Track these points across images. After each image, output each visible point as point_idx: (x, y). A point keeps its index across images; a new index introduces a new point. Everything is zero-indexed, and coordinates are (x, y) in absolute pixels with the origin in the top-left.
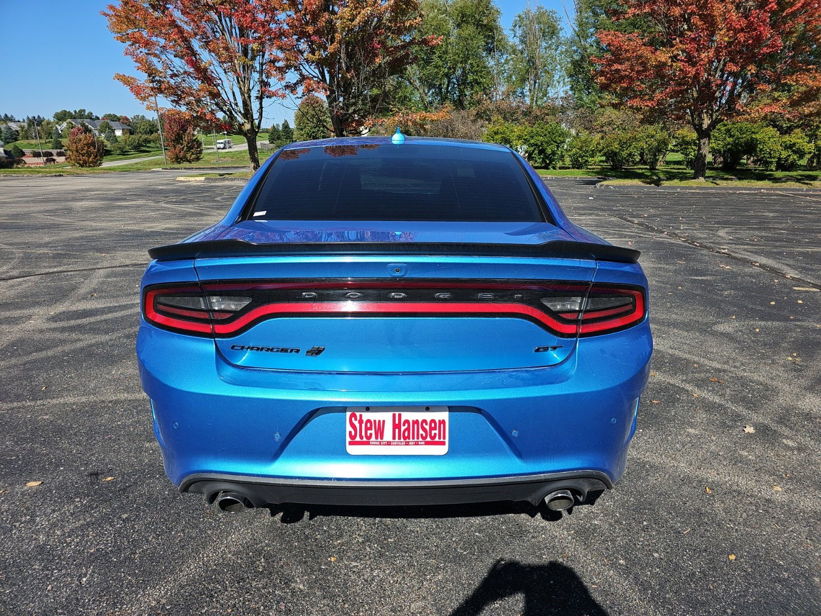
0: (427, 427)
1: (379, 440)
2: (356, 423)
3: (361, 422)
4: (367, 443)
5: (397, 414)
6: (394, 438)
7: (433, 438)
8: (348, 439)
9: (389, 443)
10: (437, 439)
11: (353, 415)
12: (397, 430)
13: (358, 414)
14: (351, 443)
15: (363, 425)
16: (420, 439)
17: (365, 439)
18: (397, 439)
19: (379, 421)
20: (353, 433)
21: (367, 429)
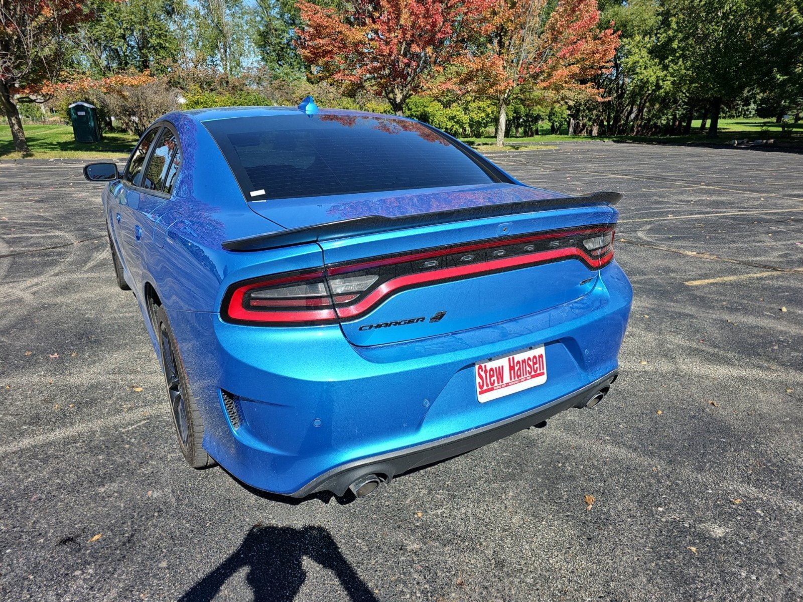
0: (531, 363)
1: (500, 384)
2: (483, 374)
3: (486, 372)
4: (492, 389)
5: (511, 357)
6: (511, 379)
7: (535, 371)
8: (478, 390)
9: (508, 385)
10: (538, 372)
11: (480, 367)
12: (512, 372)
13: (483, 365)
14: (481, 393)
15: (488, 374)
16: (528, 375)
17: (490, 386)
18: (513, 380)
19: (499, 367)
20: (481, 384)
21: (491, 376)
